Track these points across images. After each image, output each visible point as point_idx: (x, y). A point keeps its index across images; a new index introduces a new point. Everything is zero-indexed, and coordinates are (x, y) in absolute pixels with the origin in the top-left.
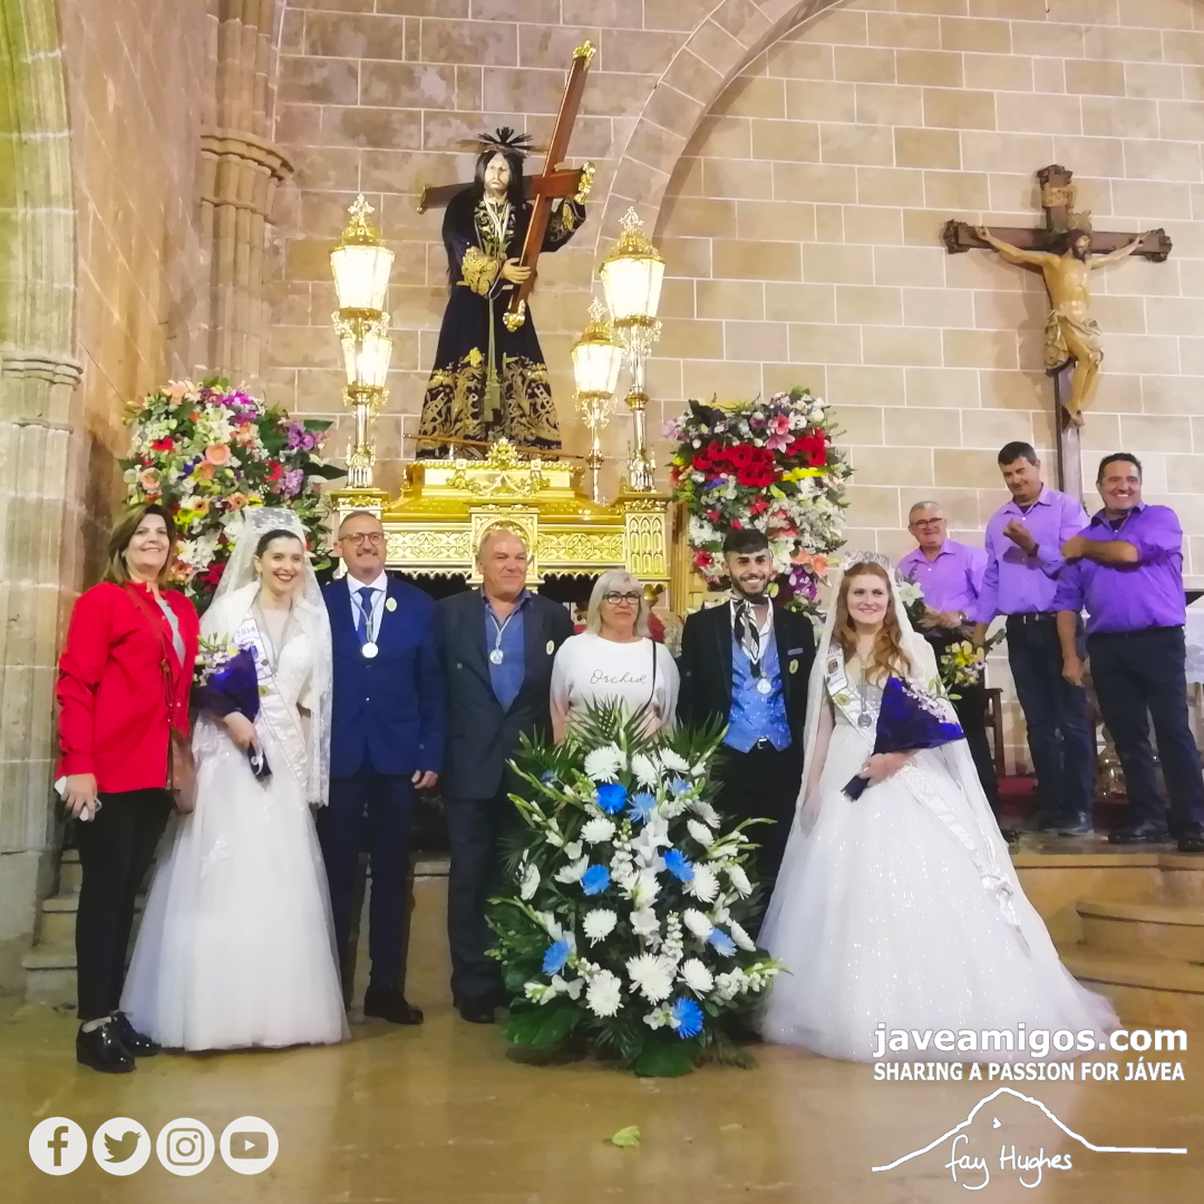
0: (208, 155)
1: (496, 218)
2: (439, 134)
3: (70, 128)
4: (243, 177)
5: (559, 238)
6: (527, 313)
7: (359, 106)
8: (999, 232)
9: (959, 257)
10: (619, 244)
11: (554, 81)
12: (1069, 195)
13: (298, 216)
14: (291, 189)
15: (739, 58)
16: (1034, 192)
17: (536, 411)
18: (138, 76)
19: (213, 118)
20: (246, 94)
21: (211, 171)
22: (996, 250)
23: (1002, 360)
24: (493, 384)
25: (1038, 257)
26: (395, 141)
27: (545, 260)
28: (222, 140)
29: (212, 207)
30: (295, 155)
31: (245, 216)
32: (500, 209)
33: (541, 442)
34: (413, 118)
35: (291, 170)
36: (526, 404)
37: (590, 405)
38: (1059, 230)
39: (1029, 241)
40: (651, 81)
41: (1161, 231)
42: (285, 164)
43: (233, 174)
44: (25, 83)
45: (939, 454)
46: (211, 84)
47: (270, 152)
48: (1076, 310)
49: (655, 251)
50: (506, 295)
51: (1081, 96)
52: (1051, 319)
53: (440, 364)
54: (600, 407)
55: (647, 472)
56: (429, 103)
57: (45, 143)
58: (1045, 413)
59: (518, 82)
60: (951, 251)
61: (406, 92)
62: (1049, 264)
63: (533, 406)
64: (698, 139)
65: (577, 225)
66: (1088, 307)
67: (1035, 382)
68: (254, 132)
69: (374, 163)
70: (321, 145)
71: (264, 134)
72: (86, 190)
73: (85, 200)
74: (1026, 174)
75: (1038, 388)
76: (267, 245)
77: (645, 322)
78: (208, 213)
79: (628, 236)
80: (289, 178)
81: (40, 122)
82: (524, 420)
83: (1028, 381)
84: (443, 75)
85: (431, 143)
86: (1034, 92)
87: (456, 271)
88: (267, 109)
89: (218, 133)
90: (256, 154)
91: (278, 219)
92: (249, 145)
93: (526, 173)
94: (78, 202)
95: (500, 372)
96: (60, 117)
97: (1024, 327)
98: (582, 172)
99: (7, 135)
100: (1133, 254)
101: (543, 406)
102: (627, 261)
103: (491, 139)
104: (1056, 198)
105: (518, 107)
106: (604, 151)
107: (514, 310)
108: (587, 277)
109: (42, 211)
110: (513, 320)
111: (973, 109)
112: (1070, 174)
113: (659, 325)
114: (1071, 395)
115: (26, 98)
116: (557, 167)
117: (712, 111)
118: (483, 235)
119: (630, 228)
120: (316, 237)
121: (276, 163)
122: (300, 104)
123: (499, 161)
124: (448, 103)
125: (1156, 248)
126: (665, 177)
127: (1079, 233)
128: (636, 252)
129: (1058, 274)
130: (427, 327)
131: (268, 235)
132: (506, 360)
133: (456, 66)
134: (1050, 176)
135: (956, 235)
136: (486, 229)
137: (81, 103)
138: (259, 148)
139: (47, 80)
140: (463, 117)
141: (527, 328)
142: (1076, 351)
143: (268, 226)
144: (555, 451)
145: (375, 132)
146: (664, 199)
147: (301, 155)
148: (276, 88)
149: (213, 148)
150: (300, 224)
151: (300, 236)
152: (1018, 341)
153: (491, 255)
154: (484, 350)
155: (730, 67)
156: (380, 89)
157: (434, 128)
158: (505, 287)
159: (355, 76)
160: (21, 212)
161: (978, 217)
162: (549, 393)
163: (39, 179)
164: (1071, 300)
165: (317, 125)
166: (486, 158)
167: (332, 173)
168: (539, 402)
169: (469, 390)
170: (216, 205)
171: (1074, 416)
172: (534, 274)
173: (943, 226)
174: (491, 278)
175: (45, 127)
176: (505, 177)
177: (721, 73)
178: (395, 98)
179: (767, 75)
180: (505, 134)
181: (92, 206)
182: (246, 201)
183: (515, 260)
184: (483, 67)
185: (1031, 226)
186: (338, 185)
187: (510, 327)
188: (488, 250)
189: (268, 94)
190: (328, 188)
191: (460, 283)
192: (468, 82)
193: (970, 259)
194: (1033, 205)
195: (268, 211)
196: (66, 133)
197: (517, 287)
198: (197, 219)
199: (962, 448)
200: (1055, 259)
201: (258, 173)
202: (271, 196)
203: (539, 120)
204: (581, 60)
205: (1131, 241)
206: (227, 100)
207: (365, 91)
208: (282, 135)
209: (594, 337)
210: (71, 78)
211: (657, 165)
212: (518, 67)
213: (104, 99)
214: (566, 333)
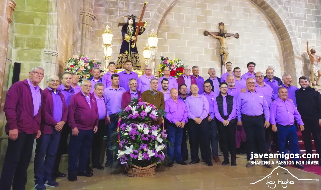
0: (81, 15)
1: (130, 29)
2: (121, 13)
3: (57, 12)
4: (87, 19)
5: (141, 33)
6: (136, 45)
7: (108, 8)
8: (213, 33)
9: (206, 37)
10: (151, 35)
11: (141, 5)
12: (224, 27)
13: (97, 26)
14: (96, 21)
15: (171, 3)
16: (218, 27)
17: (137, 61)
18: (69, 3)
19: (82, 9)
20: (88, 5)
21: (82, 18)
22: (212, 36)
23: (213, 54)
24: (130, 57)
25: (219, 37)
26: (114, 14)
27: (139, 36)
28: (84, 13)
29: (82, 24)
30: (96, 15)
31: (88, 26)
32: (131, 28)
33: (137, 66)
34: (117, 10)
35: (96, 18)
36: (135, 60)
37: (146, 60)
38: (222, 33)
39: (217, 34)
40: (157, 6)
41: (238, 34)
42: (95, 17)
43: (85, 19)
44: (49, 5)
45: (202, 68)
46: (82, 3)
47: (92, 15)
48: (224, 46)
49: (157, 36)
50: (132, 42)
51: (226, 12)
52: (221, 47)
53: (121, 53)
54: (148, 60)
55: (155, 72)
56: (120, 8)
57: (53, 15)
58: (219, 62)
59: (135, 5)
60: (205, 36)
61: (116, 6)
62: (220, 38)
63: (136, 60)
64: (165, 16)
65: (144, 31)
66: (226, 45)
67: (218, 57)
68: (89, 12)
69: (110, 18)
70: (101, 14)
71: (91, 12)
72: (60, 23)
73: (59, 24)
74: (217, 23)
75: (219, 58)
76: (91, 31)
77: (155, 48)
78: (81, 25)
79: (152, 33)
80: (95, 20)
81: (52, 11)
82: (135, 63)
83: (217, 57)
84: (122, 3)
85: (120, 15)
86: (218, 11)
87: (124, 38)
88: (92, 8)
89: (83, 12)
90: (90, 15)
91: (93, 26)
92: (88, 14)
93: (136, 22)
94: (58, 25)
95: (131, 55)
96: (55, 10)
97: (216, 48)
98: (145, 23)
99: (46, 13)
100: (234, 37)
101: (138, 61)
102: (152, 38)
103: (130, 16)
104: (222, 28)
105: (135, 9)
106: (149, 17)
107: (133, 45)
108: (146, 38)
109: (52, 26)
110: (133, 46)
111: (209, 13)
112: (224, 24)
113: (157, 48)
114: (223, 60)
115: (49, 7)
116: (141, 21)
117: (167, 11)
118: (128, 32)
119: (153, 32)
120: (100, 30)
121: (93, 17)
122: (98, 7)
123: (131, 20)
124: (123, 8)
125: (237, 36)
126: (159, 22)
127: (225, 33)
128: (154, 36)
129: (222, 40)
130: (119, 46)
131: (91, 29)
132: (132, 53)
133: (124, 2)
134: (220, 24)
135: (206, 33)
136: (129, 31)
137: (59, 8)
138: (90, 14)
139: (53, 4)
140: (126, 11)
141: (135, 48)
142: (224, 52)
143: (92, 28)
144: (140, 68)
145: (110, 12)
146: (159, 26)
147: (98, 16)
148: (93, 4)
149: (82, 14)
150: (97, 27)
151: (97, 29)
152: (215, 50)
153: (130, 35)
154: (128, 51)
155: (170, 4)
156: (111, 5)
157: (121, 12)
158: (132, 41)
159: (107, 3)
160: (48, 26)
161: (209, 30)
162: (139, 58)
163: (51, 21)
164: (224, 44)
165: (100, 11)
166: (129, 19)
167: (103, 19)
168: (137, 60)
169: (125, 58)
170: (83, 24)
171: (224, 63)
172: (137, 39)
173: (204, 32)
174: (130, 39)
175: (53, 12)
176: (132, 23)
177: (168, 5)
178: (114, 7)
179: (176, 6)
180: (132, 15)
181: (61, 25)
182: (88, 23)
183: (134, 36)
184: (129, 2)
185: (218, 32)
186: (104, 21)
187: (132, 47)
188: (129, 34)
189: (92, 5)
190: (102, 21)
191: (124, 40)
192: (126, 5)
193: (208, 37)
194: (218, 29)
195: (92, 25)
196: (56, 13)
197: (134, 41)
198: (79, 26)
199: (206, 68)
200: (221, 38)
201: (90, 19)
202: (92, 23)
203: (138, 12)
204: (145, 4)
205: (233, 35)
206: (85, 6)
207: (109, 5)
208: (94, 12)
209: (147, 49)
210: (58, 4)
211: (158, 20)
212: (135, 3)
213: (63, 7)
214: (142, 47)
